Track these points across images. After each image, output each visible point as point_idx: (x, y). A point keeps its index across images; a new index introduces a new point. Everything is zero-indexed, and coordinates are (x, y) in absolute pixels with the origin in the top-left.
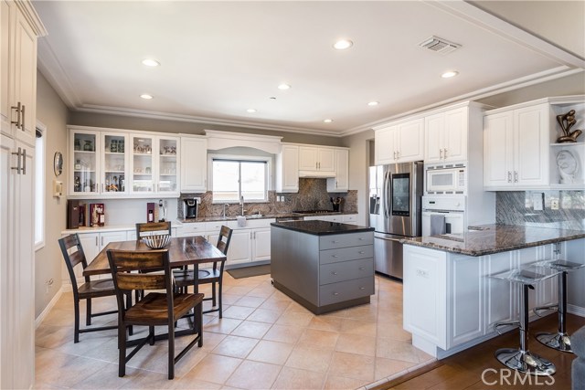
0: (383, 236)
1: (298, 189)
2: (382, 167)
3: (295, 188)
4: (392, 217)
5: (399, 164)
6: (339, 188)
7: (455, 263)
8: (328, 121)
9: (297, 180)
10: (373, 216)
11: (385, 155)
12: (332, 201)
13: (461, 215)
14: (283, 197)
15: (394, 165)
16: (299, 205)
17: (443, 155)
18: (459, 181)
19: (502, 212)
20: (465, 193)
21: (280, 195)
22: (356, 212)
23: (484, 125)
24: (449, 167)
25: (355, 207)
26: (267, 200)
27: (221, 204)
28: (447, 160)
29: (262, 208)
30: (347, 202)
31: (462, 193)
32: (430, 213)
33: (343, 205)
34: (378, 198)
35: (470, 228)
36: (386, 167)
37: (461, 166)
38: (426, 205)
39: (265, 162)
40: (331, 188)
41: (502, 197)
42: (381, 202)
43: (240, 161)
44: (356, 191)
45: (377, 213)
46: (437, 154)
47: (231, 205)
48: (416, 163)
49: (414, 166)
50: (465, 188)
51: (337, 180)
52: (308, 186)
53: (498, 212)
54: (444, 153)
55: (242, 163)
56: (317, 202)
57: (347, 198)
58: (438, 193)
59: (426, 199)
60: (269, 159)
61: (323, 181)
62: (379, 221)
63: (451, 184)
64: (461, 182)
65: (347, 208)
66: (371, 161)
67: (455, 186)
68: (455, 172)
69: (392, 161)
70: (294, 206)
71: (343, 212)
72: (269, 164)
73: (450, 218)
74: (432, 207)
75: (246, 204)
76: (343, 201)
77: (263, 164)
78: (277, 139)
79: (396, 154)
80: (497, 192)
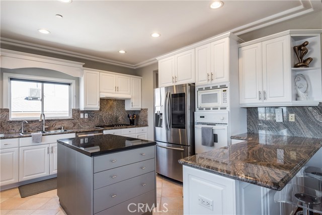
0: (165, 145)
1: (99, 107)
2: (164, 88)
3: (96, 107)
4: (172, 129)
5: (176, 86)
6: (134, 107)
7: (243, 190)
8: (122, 52)
9: (98, 100)
10: (158, 129)
11: (166, 80)
12: (129, 117)
13: (225, 127)
14: (86, 115)
15: (173, 86)
16: (101, 120)
17: (210, 77)
18: (222, 99)
19: (252, 123)
20: (228, 109)
21: (84, 112)
22: (147, 125)
23: (239, 55)
24: (215, 88)
25: (146, 121)
26: (71, 117)
27: (20, 122)
28: (213, 82)
29: (66, 124)
30: (140, 117)
31: (225, 108)
32: (201, 126)
33: (137, 120)
34: (161, 114)
35: (232, 138)
36: (167, 88)
37: (224, 86)
38: (197, 119)
39: (69, 84)
40: (128, 107)
41: (252, 112)
42: (163, 117)
43: (43, 82)
44: (147, 109)
45: (161, 126)
46: (205, 77)
47: (32, 122)
48: (189, 85)
49: (188, 87)
50: (227, 105)
51: (133, 100)
52: (109, 105)
53: (248, 123)
54: (211, 76)
55: (45, 84)
56: (117, 118)
57: (140, 115)
58: (206, 109)
59: (198, 113)
60: (73, 82)
61: (122, 102)
62: (162, 133)
63: (217, 102)
64: (224, 99)
65: (141, 122)
66: (157, 85)
67: (220, 103)
68: (220, 92)
69: (171, 84)
70: (97, 122)
71: (137, 125)
72: (73, 86)
73: (217, 129)
74: (202, 120)
75: (48, 121)
76: (138, 117)
77: (68, 86)
78: (80, 65)
79: (174, 78)
80: (247, 108)
